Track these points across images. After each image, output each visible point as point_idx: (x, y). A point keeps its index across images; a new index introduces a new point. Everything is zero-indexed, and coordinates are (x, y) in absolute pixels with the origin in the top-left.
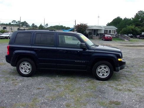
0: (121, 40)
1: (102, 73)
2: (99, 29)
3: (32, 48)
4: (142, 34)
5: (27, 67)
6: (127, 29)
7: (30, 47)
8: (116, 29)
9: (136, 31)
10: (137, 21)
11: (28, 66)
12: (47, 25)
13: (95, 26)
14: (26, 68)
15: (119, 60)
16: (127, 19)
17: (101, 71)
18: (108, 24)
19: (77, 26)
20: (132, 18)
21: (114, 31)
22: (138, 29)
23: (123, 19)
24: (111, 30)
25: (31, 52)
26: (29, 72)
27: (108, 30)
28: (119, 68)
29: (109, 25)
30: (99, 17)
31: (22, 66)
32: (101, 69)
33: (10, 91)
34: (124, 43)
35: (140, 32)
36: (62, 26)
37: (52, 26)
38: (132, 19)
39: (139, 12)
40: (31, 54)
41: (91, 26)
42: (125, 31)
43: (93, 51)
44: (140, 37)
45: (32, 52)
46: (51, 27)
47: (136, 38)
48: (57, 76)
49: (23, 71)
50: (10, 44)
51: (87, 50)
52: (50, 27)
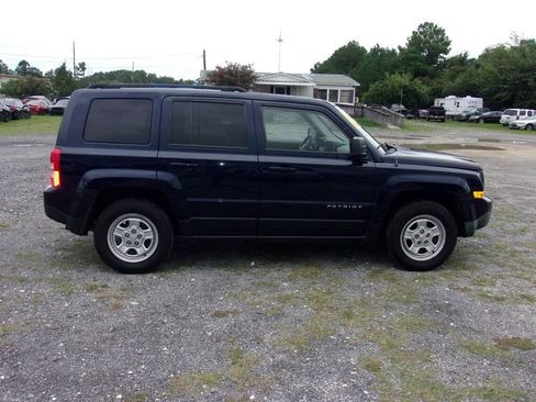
0: (375, 124)
1: (419, 243)
2: (294, 87)
3: (161, 159)
4: (436, 105)
5: (140, 236)
6: (387, 86)
7: (152, 154)
8: (357, 87)
9: (416, 95)
10: (415, 59)
11: (142, 232)
12: (82, 66)
13: (281, 74)
14: (133, 237)
15: (477, 194)
16: (382, 50)
17: (417, 236)
18: (315, 66)
19: (214, 72)
20: (399, 48)
21: (347, 94)
22: (422, 88)
23: (369, 51)
24: (339, 89)
25: (159, 173)
26: (145, 255)
27: (328, 89)
28: (476, 222)
29: (320, 69)
30: (280, 40)
31: (117, 230)
32: (416, 232)
33: (114, 330)
34: (389, 137)
35: (428, 99)
36: (142, 73)
37: (101, 74)
38: (398, 51)
39: (421, 26)
40: (157, 181)
41: (266, 74)
42: (381, 94)
43: (390, 166)
44: (431, 113)
45: (162, 175)
46: (99, 76)
47: (418, 117)
48: (253, 264)
49: (120, 252)
50: (60, 143)
51: (370, 164)
52: (96, 74)
